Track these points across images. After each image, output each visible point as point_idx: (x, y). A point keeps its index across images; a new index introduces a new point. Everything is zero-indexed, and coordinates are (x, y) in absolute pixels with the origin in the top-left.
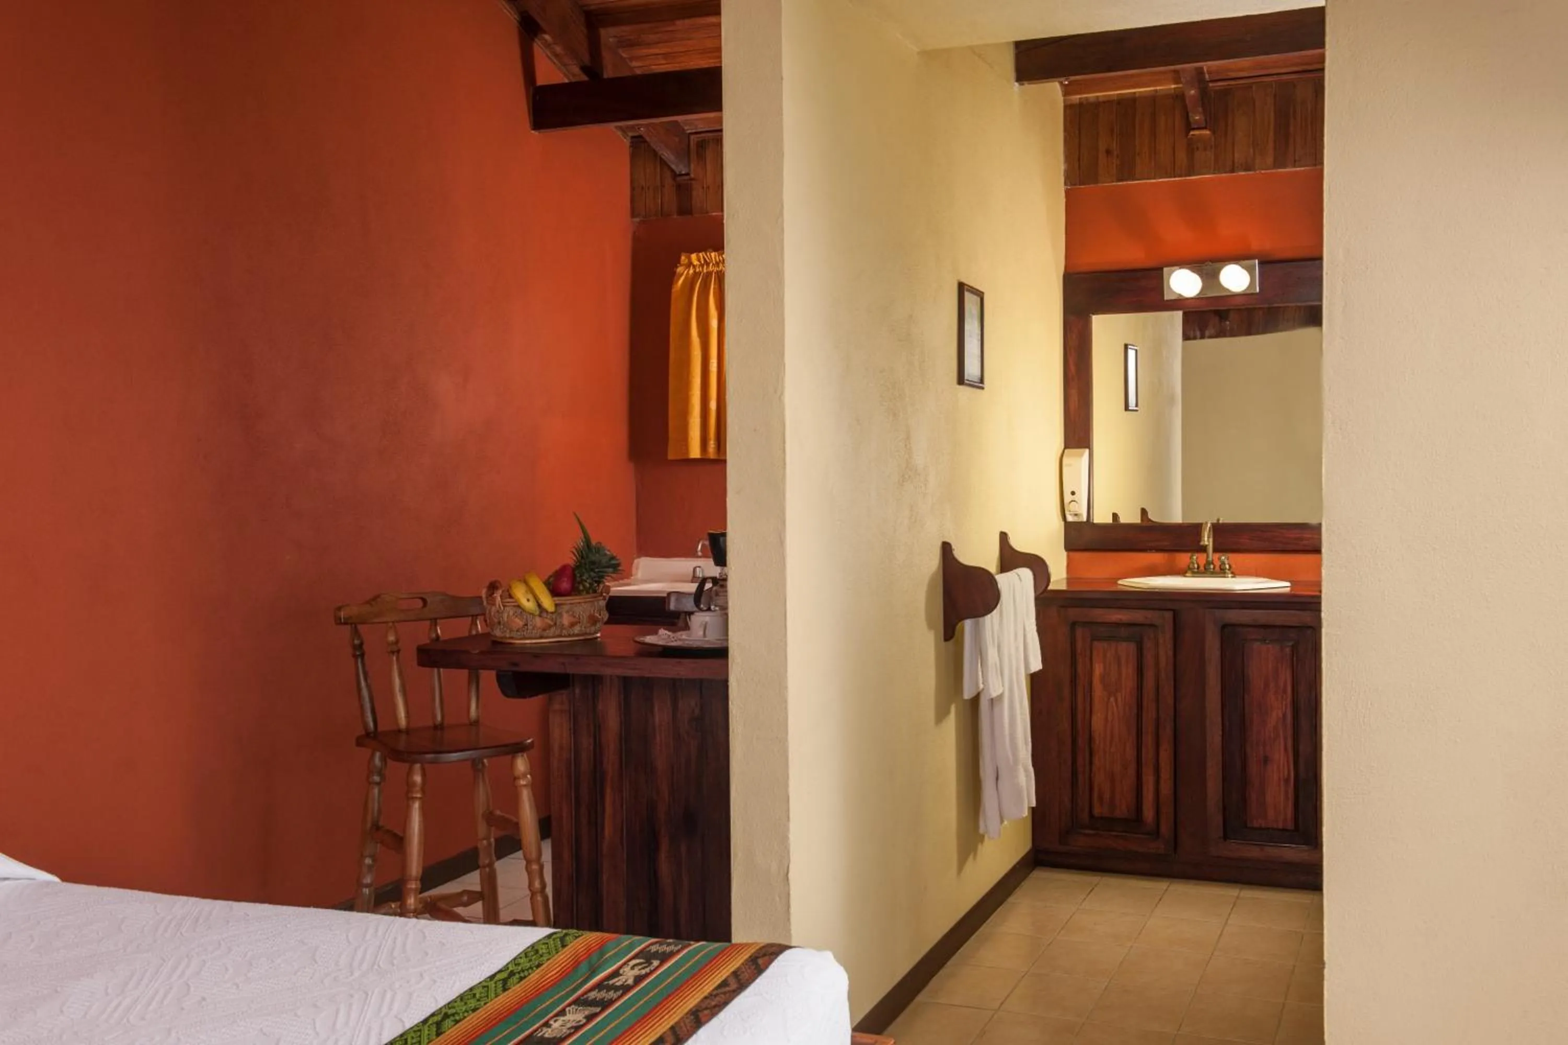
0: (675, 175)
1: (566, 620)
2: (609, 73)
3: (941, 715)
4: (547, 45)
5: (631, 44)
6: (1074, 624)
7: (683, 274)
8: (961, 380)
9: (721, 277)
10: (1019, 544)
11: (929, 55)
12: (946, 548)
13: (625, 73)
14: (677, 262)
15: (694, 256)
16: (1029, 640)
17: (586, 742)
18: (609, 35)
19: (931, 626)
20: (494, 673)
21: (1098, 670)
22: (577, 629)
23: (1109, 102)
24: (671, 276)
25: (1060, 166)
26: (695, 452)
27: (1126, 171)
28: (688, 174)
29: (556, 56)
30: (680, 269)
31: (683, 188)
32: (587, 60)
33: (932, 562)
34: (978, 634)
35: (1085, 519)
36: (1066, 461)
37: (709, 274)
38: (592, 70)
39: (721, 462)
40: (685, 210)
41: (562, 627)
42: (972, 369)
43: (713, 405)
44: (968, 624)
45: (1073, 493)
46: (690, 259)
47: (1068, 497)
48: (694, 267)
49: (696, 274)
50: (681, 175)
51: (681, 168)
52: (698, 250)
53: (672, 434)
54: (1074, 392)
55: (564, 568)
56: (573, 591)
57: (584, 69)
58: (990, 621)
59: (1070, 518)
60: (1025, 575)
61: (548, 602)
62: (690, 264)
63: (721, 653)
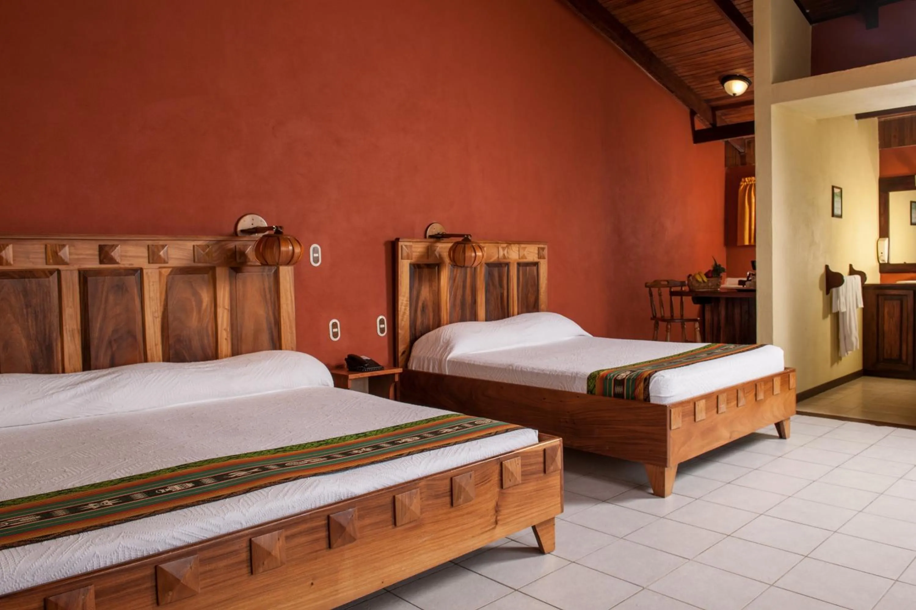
0: (740, 153)
1: (710, 284)
2: (718, 124)
3: (825, 317)
4: (699, 117)
5: (725, 115)
6: (878, 296)
7: (743, 185)
8: (833, 215)
9: (755, 184)
10: (856, 268)
11: (820, 121)
12: (827, 267)
13: (724, 124)
14: (741, 180)
15: (746, 179)
16: (858, 298)
17: (716, 318)
18: (718, 113)
19: (821, 288)
20: (690, 298)
21: (886, 310)
22: (713, 287)
23: (895, 120)
24: (739, 186)
25: (877, 143)
26: (747, 243)
27: (902, 143)
28: (744, 152)
29: (702, 120)
30: (742, 183)
31: (743, 157)
32: (712, 122)
33: (822, 270)
34: (838, 293)
35: (886, 262)
36: (879, 243)
37: (751, 185)
38: (714, 125)
39: (754, 246)
40: (744, 163)
41: (709, 286)
42: (837, 212)
43: (753, 227)
44: (834, 290)
45: (882, 253)
46: (745, 180)
47: (880, 255)
48: (747, 182)
49: (747, 185)
50: (742, 152)
51: (742, 150)
52: (748, 176)
53: (739, 237)
54: (882, 219)
55: (710, 271)
56: (712, 277)
57: (711, 124)
58: (842, 288)
59: (881, 262)
60: (858, 278)
61: (705, 279)
62: (745, 181)
63: (754, 291)
